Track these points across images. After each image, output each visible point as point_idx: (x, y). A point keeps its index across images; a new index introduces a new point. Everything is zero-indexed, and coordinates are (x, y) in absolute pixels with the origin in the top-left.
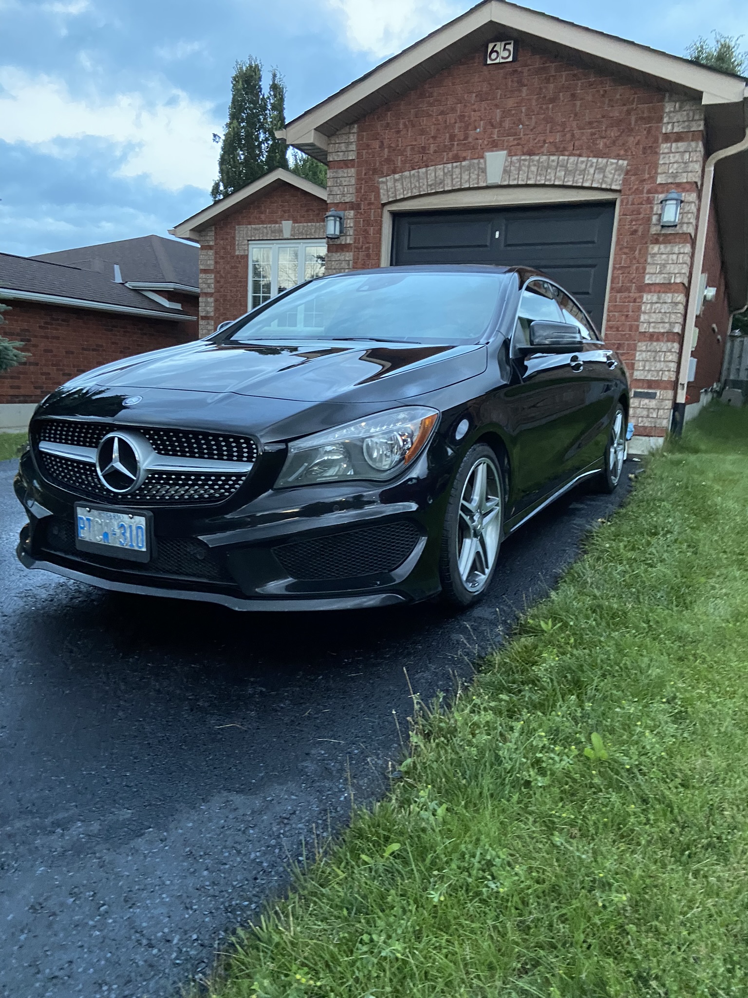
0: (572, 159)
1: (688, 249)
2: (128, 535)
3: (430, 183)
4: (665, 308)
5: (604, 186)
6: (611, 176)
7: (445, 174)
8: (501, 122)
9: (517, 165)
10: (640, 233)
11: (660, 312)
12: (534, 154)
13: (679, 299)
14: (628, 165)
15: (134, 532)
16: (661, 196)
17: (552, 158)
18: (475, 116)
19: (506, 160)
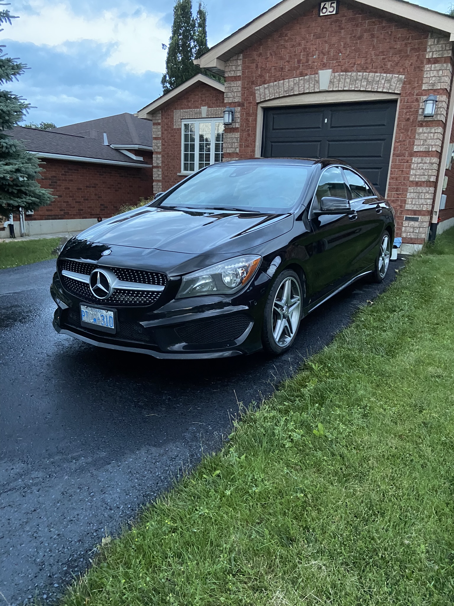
0: (371, 74)
1: (440, 130)
2: (105, 320)
3: (285, 90)
4: (425, 166)
5: (390, 91)
6: (395, 85)
7: (295, 84)
8: (329, 52)
9: (338, 78)
10: (411, 120)
11: (423, 169)
12: (348, 72)
13: (434, 161)
14: (404, 78)
15: (108, 319)
16: (425, 98)
17: (359, 74)
18: (313, 48)
19: (331, 75)
